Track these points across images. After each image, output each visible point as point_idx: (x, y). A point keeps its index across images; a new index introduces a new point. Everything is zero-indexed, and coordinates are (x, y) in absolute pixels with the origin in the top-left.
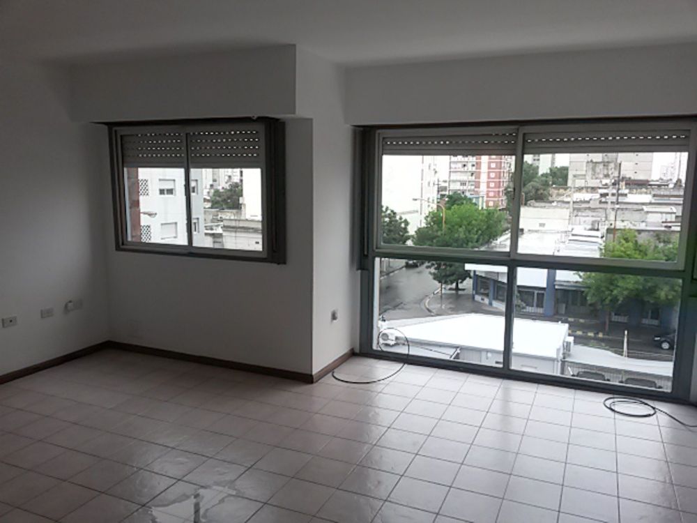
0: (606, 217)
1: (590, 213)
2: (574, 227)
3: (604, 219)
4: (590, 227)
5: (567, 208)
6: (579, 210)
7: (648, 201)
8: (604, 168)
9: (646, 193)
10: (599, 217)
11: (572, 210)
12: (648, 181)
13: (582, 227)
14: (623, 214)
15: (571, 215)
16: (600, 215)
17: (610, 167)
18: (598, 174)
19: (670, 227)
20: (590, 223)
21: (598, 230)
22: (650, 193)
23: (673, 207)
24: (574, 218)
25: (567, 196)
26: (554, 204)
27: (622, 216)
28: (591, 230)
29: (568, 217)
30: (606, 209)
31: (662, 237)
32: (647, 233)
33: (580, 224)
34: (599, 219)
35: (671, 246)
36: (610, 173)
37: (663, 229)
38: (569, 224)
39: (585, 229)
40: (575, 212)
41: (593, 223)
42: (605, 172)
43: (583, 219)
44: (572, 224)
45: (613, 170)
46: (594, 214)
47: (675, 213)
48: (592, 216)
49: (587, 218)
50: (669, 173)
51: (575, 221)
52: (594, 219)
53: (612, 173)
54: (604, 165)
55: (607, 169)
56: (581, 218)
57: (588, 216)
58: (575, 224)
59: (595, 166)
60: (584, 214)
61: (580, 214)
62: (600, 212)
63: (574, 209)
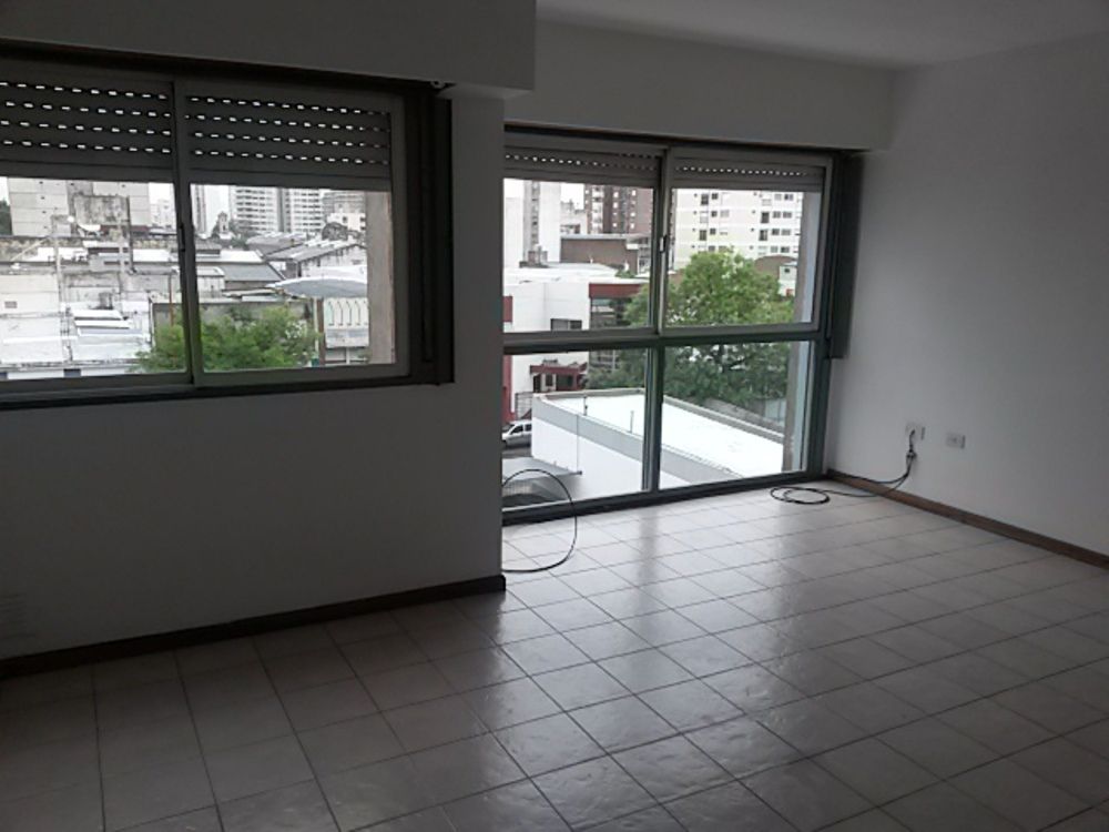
0: (121, 287)
1: (95, 281)
2: (71, 305)
3: (117, 290)
4: (97, 304)
5: (53, 273)
6: (73, 276)
7: (165, 260)
8: (104, 207)
9: (157, 247)
10: (109, 286)
11: (61, 276)
12: (146, 228)
13: (84, 304)
14: (148, 280)
15: (62, 285)
16: (110, 283)
17: (114, 205)
18: (96, 215)
19: (240, 297)
20: (97, 297)
21: (111, 308)
22: (166, 247)
23: (217, 268)
24: (67, 289)
25: (26, 253)
26: (16, 267)
27: (147, 283)
28: (99, 308)
29: (56, 289)
30: (119, 273)
31: (237, 312)
32: (215, 308)
33: (79, 300)
34: (109, 290)
35: (253, 324)
36: (116, 214)
37: (231, 300)
38: (60, 299)
39: (90, 308)
40: (68, 281)
41: (101, 297)
42: (108, 212)
43: (82, 291)
44: (65, 300)
45: (120, 209)
46: (100, 282)
47: (222, 276)
48: (98, 286)
49: (90, 290)
50: (163, 216)
51: (70, 295)
52: (101, 290)
53: (119, 215)
54: (104, 201)
55: (111, 208)
56: (80, 290)
57: (90, 286)
58: (70, 300)
59: (89, 202)
60: (82, 283)
61: (76, 282)
62: (109, 279)
63: (65, 275)
